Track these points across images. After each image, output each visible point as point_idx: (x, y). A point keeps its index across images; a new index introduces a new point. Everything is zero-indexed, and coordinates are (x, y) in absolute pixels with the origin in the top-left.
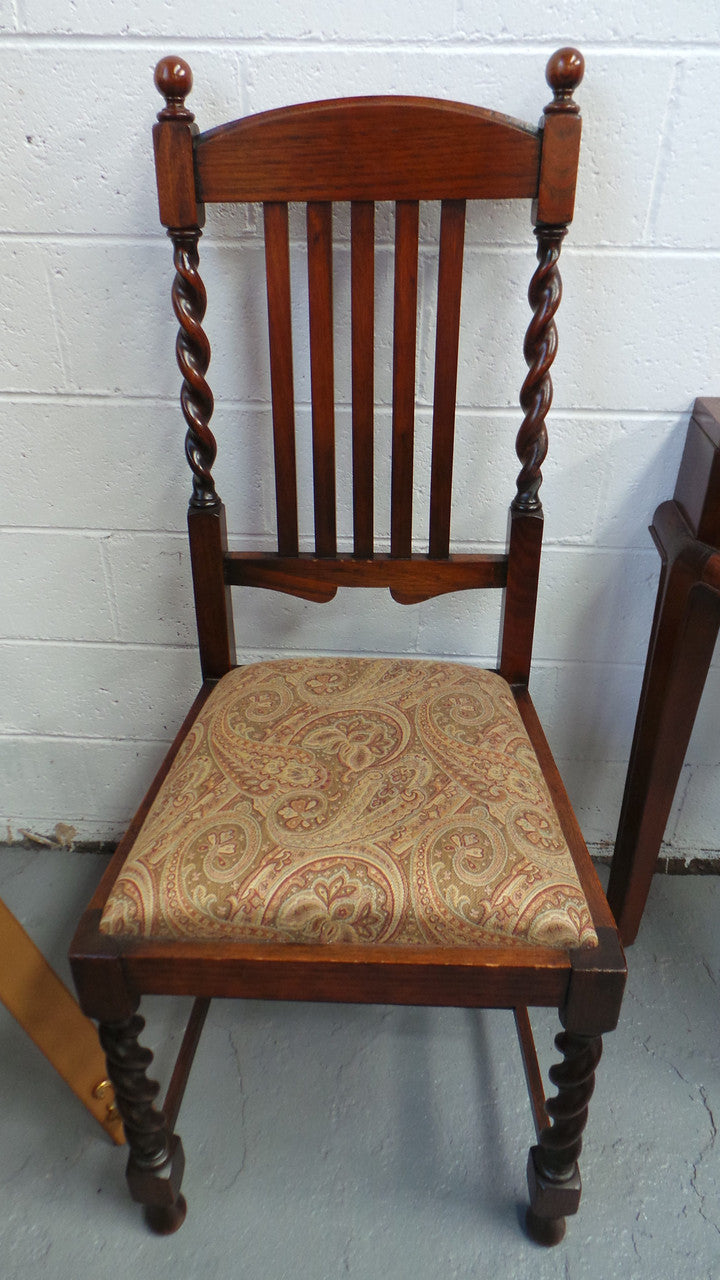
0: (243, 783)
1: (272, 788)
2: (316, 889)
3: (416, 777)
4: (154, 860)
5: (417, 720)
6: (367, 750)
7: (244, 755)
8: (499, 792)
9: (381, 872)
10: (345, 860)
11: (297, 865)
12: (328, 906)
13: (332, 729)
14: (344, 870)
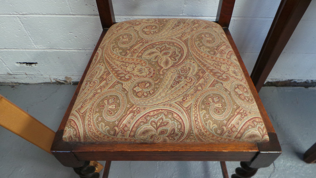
0: (118, 76)
1: (130, 78)
2: (151, 123)
3: (191, 71)
4: (82, 111)
5: (189, 45)
6: (169, 59)
7: (118, 63)
8: (226, 76)
9: (179, 116)
10: (163, 110)
11: (143, 113)
12: (157, 130)
14: (163, 115)
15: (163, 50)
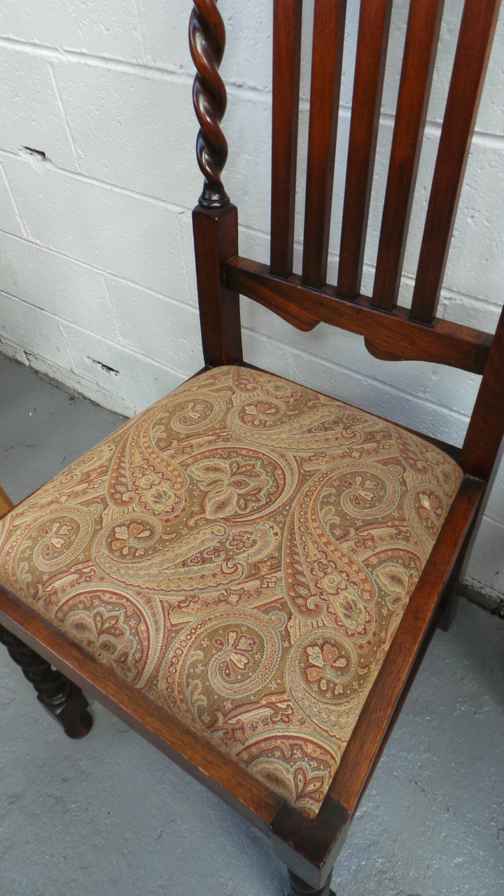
6: (235, 499)
8: (317, 606)
13: (224, 464)
15: (241, 473)
